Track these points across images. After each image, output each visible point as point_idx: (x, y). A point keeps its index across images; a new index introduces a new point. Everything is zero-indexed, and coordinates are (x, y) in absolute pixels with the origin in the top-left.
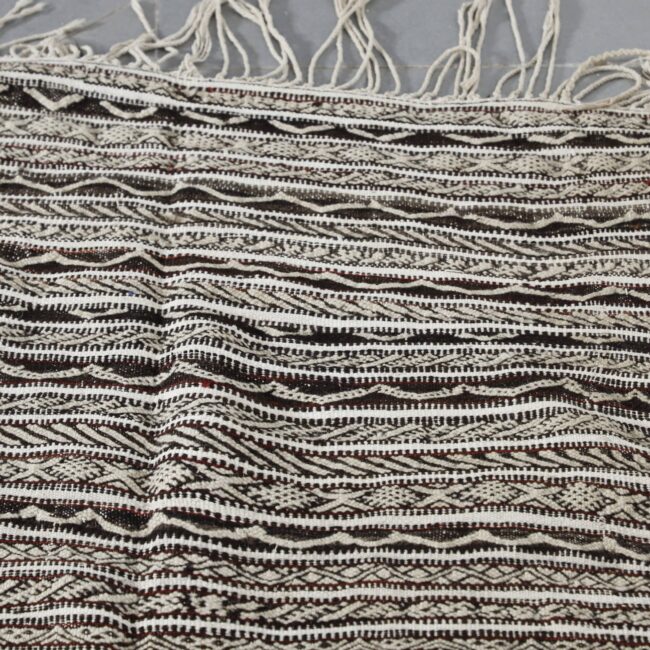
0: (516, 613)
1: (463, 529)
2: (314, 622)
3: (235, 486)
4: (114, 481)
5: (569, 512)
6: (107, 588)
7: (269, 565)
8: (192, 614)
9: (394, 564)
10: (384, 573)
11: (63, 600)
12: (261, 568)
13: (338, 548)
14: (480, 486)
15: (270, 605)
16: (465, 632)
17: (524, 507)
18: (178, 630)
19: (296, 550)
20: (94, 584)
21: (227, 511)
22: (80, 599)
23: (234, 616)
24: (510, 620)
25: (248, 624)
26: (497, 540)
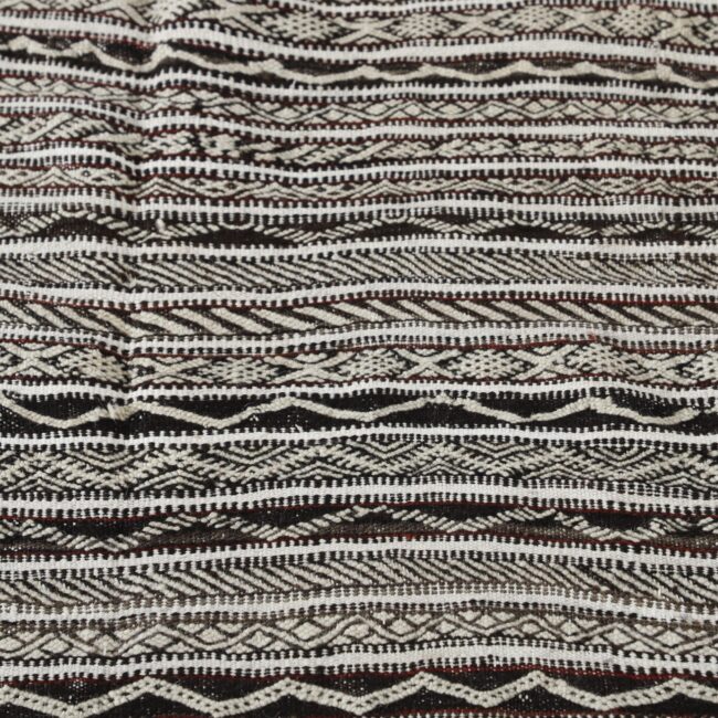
0: (558, 149)
1: (502, 60)
2: (336, 164)
3: (248, 15)
4: (113, 9)
5: (620, 38)
6: (108, 126)
7: (286, 103)
8: (201, 155)
9: (424, 100)
10: (413, 109)
11: (60, 139)
12: (277, 105)
13: (363, 82)
14: (522, 12)
15: (288, 145)
16: (501, 172)
17: (570, 34)
18: (187, 172)
19: (317, 86)
20: (94, 122)
21: (239, 43)
22: (79, 139)
23: (248, 158)
24: (551, 157)
25: (263, 165)
26: (539, 71)
